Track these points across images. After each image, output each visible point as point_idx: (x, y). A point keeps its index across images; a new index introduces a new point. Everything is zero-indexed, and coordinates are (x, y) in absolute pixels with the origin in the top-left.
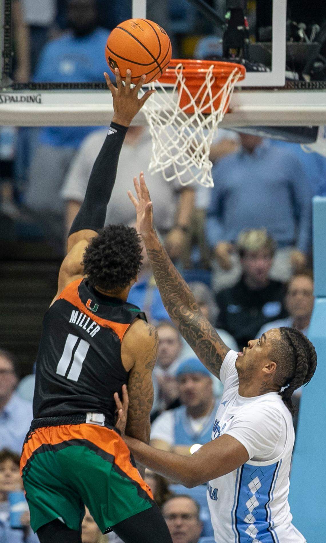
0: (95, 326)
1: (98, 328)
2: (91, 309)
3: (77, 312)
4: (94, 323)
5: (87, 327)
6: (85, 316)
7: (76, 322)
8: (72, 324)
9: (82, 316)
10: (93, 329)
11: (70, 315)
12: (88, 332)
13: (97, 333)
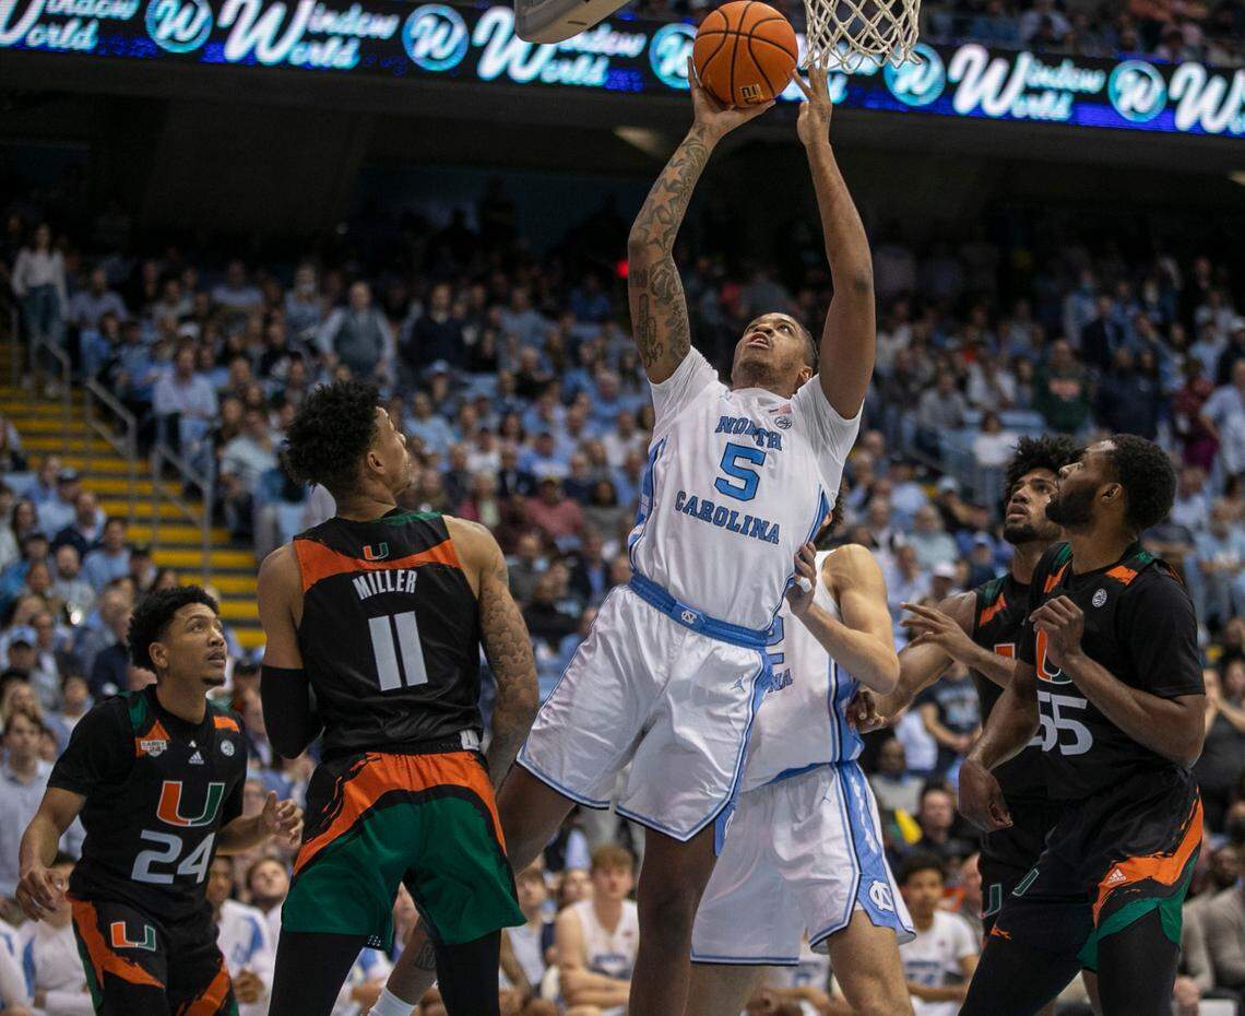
0: (405, 576)
1: (413, 575)
2: (377, 558)
3: (362, 578)
4: (401, 572)
5: (394, 584)
6: (378, 573)
7: (371, 590)
8: (369, 598)
9: (374, 576)
10: (406, 581)
11: (354, 588)
12: (402, 590)
13: (416, 582)
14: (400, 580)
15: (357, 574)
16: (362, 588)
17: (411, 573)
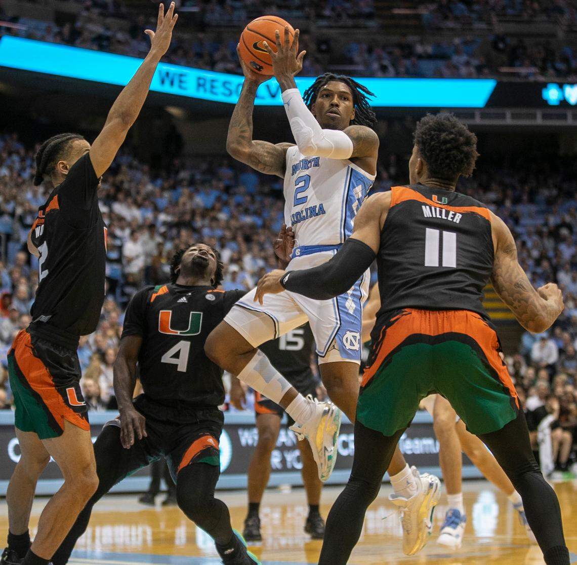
0: (454, 215)
1: (459, 216)
2: (440, 202)
3: (428, 207)
4: (451, 213)
5: (447, 216)
6: (438, 209)
7: (432, 214)
8: (430, 217)
9: (435, 209)
10: (454, 217)
11: (422, 210)
12: (451, 220)
13: (461, 219)
14: (450, 216)
15: (426, 205)
16: (427, 212)
17: (458, 214)
